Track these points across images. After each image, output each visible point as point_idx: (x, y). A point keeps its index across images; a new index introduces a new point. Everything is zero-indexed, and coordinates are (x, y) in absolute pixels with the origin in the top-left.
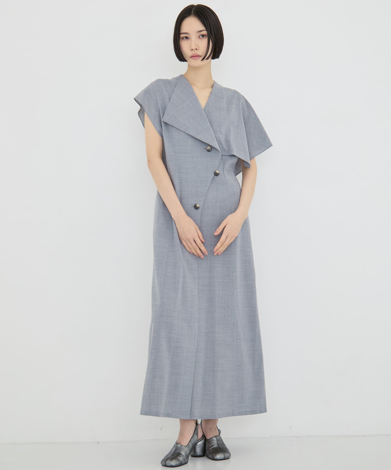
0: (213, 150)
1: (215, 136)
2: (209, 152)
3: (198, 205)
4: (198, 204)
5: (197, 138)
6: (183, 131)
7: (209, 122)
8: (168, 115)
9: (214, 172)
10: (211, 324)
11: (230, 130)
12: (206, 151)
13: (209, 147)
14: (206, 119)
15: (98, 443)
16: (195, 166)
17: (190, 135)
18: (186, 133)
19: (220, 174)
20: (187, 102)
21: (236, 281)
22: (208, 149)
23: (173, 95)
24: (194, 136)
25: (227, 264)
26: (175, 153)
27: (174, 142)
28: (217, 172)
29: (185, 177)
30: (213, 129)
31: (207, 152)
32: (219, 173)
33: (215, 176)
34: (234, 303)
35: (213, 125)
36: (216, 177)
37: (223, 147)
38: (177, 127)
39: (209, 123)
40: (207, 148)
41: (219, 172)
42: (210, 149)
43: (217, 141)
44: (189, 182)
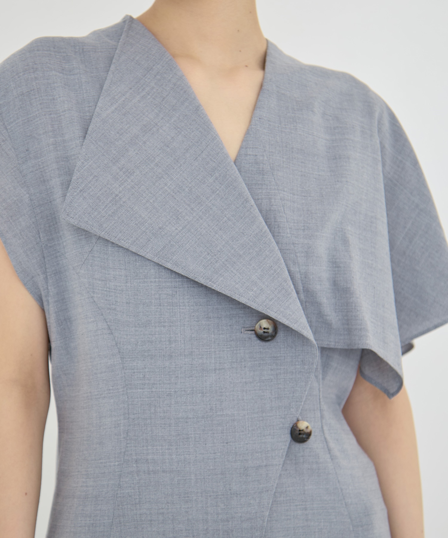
0: (281, 334)
1: (289, 271)
2: (267, 344)
5: (214, 287)
6: (156, 260)
7: (261, 211)
8: (85, 195)
9: (288, 426)
11: (345, 241)
12: (254, 337)
13: (264, 323)
14: (247, 201)
16: (211, 409)
17: (182, 276)
18: (165, 268)
19: (313, 434)
20: (161, 131)
22: (261, 332)
23: (99, 104)
24: (202, 281)
26: (122, 358)
27: (115, 309)
28: (303, 425)
29: (174, 457)
30: (277, 243)
31: (259, 341)
32: (308, 431)
33: (293, 442)
35: (279, 227)
36: (298, 446)
37: (320, 315)
38: (126, 246)
39: (261, 219)
40: (257, 327)
41: (310, 428)
42: (270, 331)
43: (298, 293)
44: (193, 477)
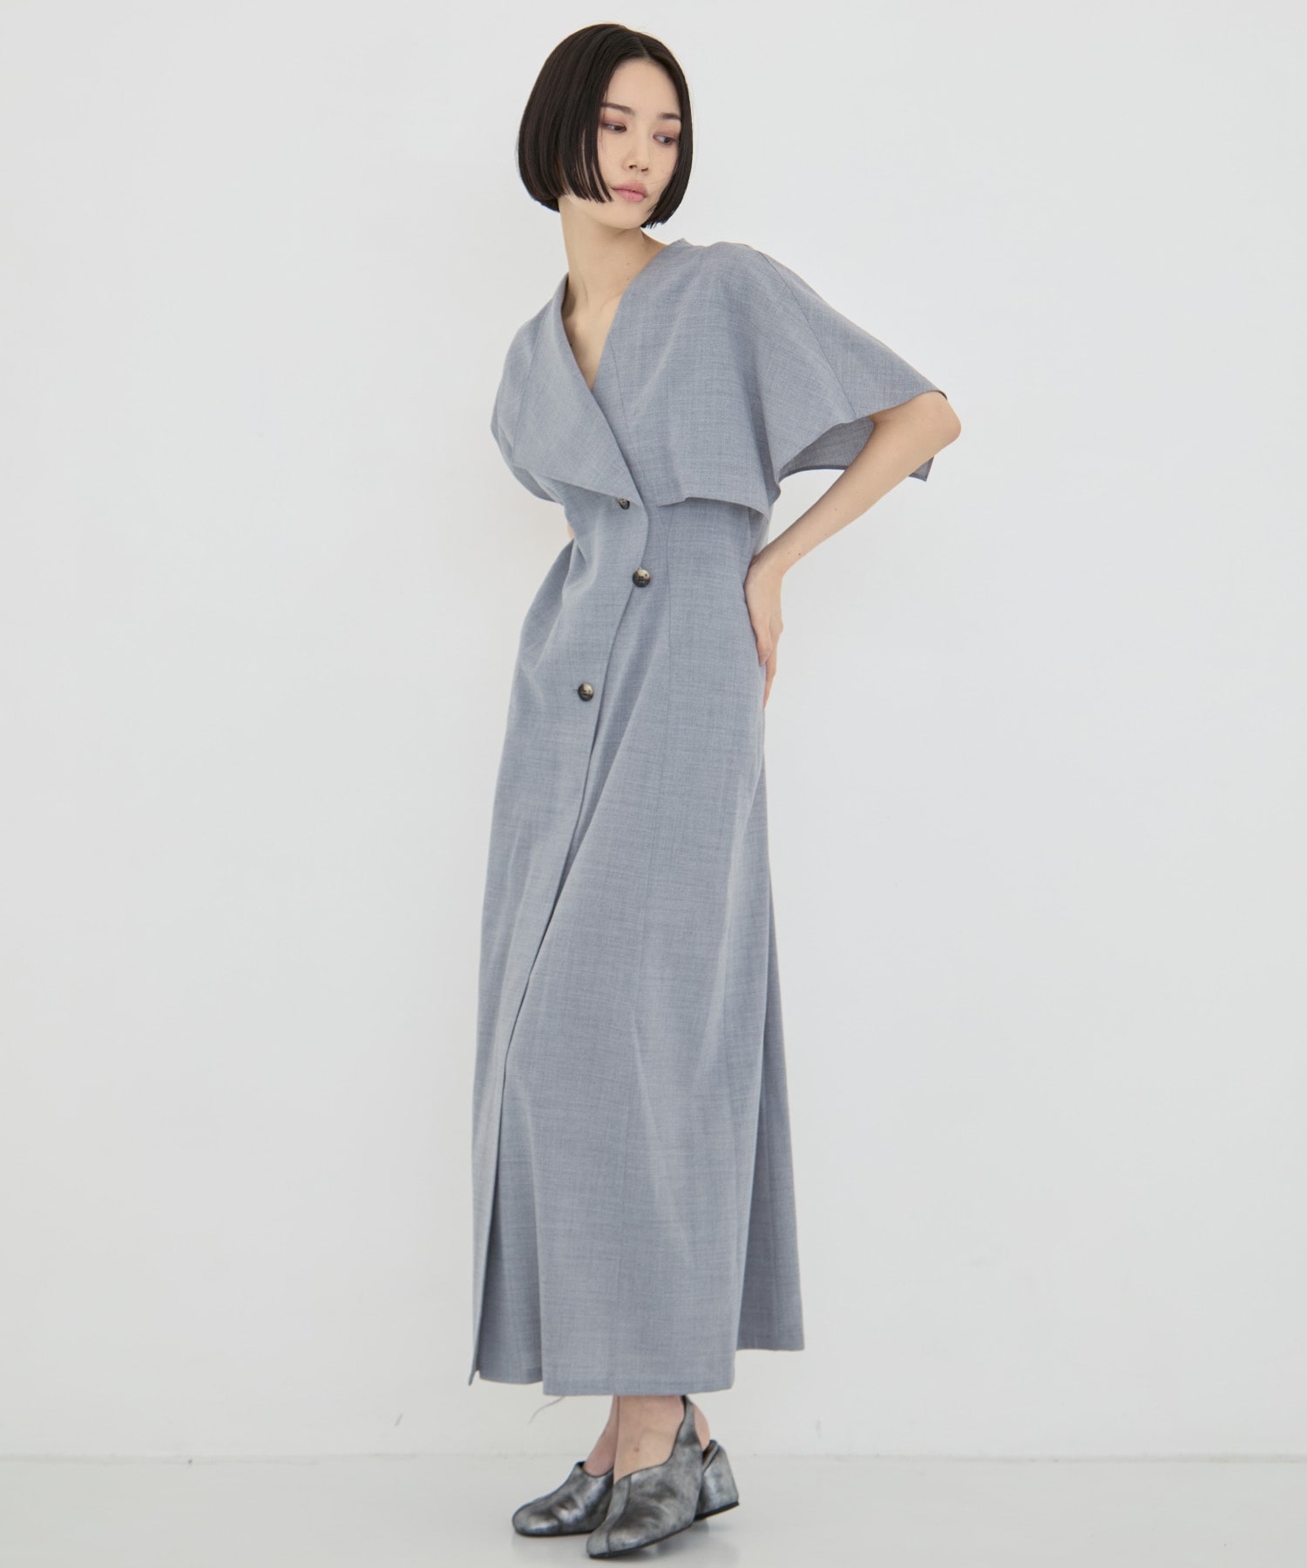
3: (588, 688)
4: (589, 684)
9: (631, 574)
10: (544, 1073)
15: (190, 1462)
19: (652, 579)
21: (644, 937)
25: (622, 878)
28: (643, 573)
32: (646, 577)
33: (636, 588)
34: (629, 1013)
36: (638, 591)
41: (648, 576)
